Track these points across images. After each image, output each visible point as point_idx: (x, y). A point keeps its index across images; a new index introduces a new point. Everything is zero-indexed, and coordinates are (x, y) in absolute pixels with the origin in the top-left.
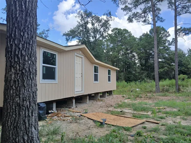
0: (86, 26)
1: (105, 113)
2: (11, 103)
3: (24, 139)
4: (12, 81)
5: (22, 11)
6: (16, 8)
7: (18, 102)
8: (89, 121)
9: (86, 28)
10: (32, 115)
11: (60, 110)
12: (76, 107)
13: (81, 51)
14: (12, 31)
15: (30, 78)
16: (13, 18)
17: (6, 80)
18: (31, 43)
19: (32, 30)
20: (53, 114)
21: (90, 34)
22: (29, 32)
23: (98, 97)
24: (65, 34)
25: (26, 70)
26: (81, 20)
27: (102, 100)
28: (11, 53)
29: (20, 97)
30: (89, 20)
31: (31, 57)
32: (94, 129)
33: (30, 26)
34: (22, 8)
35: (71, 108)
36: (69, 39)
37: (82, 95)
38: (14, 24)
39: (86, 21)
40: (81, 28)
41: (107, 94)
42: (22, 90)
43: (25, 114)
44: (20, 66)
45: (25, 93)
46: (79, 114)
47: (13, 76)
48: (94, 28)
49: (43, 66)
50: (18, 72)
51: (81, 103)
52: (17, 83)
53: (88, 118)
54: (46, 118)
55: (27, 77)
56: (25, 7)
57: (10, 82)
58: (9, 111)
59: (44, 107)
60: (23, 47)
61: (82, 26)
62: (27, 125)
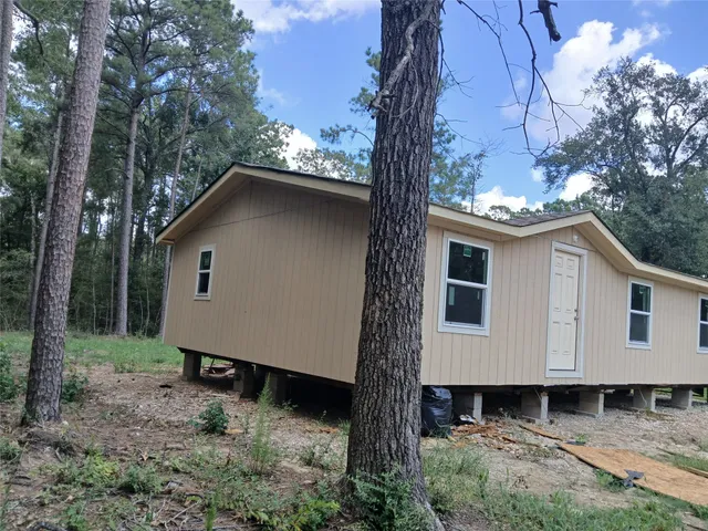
0: (628, 124)
1: (650, 457)
2: (371, 369)
3: (390, 447)
4: (375, 325)
5: (400, 182)
6: (389, 177)
7: (384, 367)
8: (580, 467)
9: (626, 131)
10: (409, 401)
11: (497, 421)
12: (552, 422)
13: (579, 233)
14: (380, 224)
15: (409, 320)
16: (382, 198)
17: (364, 322)
18: (414, 246)
19: (418, 220)
20: (471, 426)
21: (644, 150)
22: (412, 224)
23: (649, 401)
24: (544, 160)
25: (401, 304)
26: (607, 100)
27: (660, 417)
28: (376, 268)
29: (387, 359)
30: (643, 95)
31: (411, 276)
32: (588, 490)
33: (413, 212)
34: (400, 175)
35: (534, 422)
36: (556, 177)
37: (576, 383)
38: (383, 209)
39: (628, 103)
40: (608, 132)
41: (691, 397)
42: (393, 345)
43: (395, 394)
44: (390, 295)
45: (397, 350)
46: (552, 443)
47: (377, 315)
48: (664, 126)
49: (449, 285)
50: (387, 306)
51: (574, 413)
52: (383, 329)
53: (581, 460)
54: (450, 432)
55: (403, 319)
56: (406, 172)
57: (371, 326)
58: (366, 383)
59: (447, 400)
60: (399, 257)
61: (613, 122)
62: (398, 418)
